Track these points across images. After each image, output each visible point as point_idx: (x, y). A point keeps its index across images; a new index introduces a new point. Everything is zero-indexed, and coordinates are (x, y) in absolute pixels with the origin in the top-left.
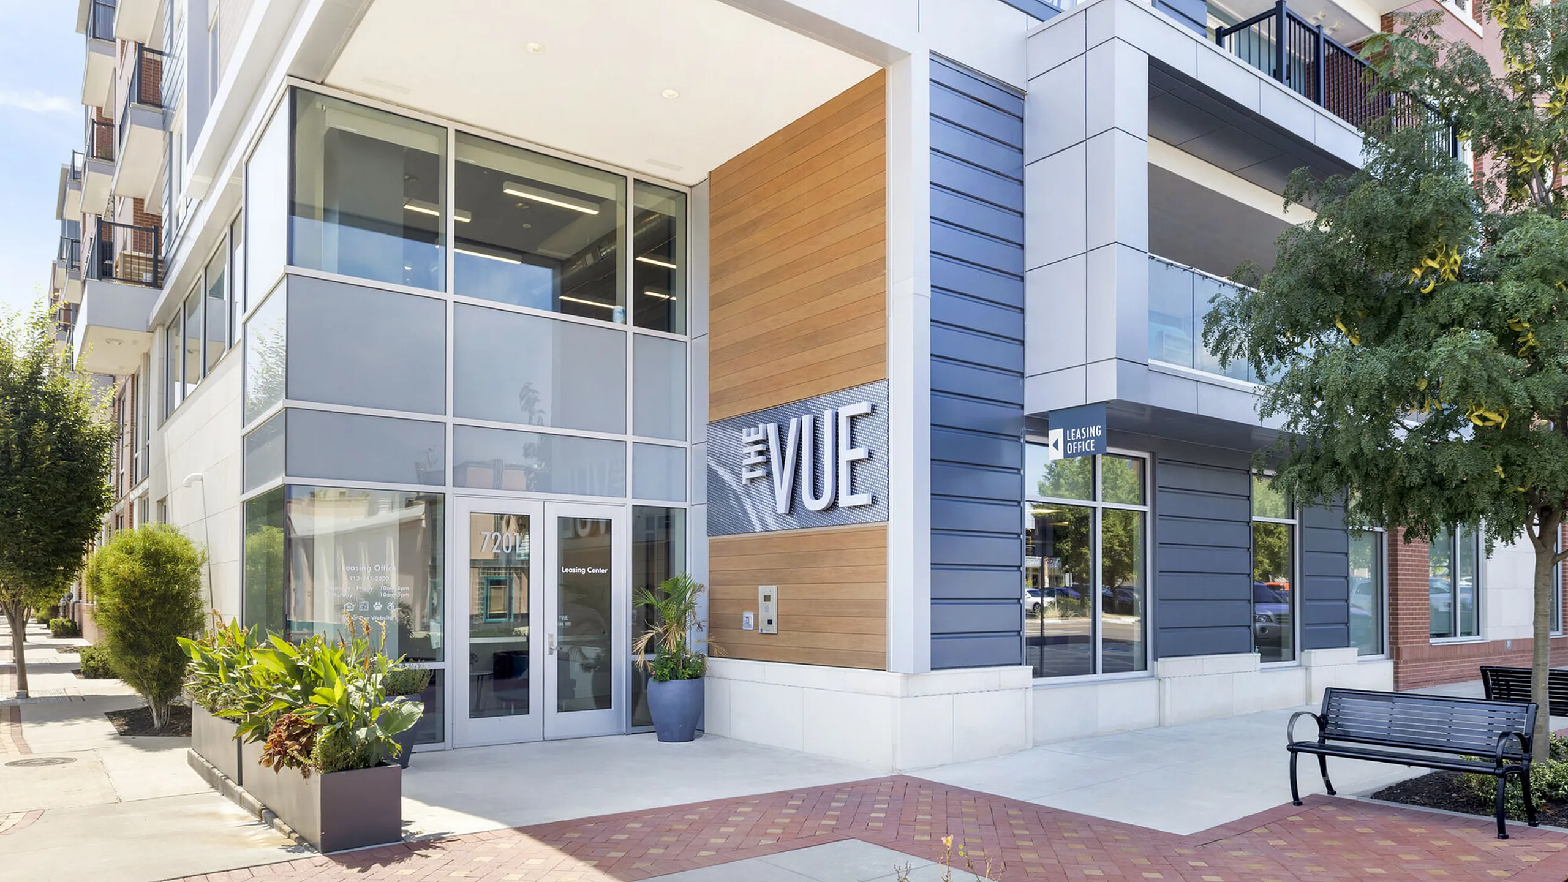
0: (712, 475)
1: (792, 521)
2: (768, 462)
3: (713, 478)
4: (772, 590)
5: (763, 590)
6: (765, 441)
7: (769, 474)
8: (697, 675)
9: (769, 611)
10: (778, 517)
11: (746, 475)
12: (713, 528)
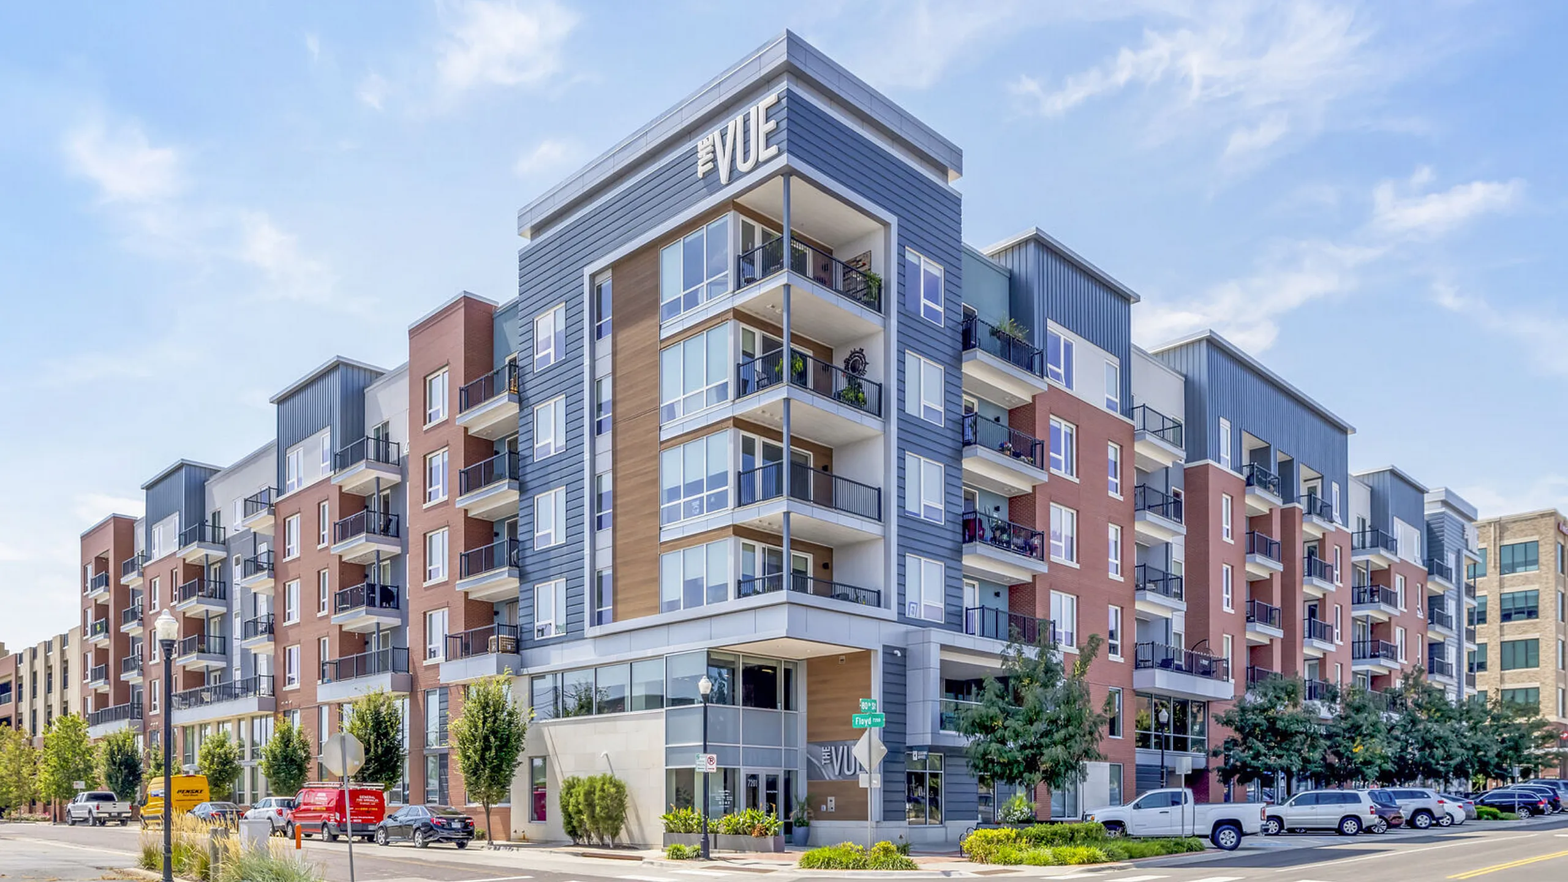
0: (809, 760)
1: (840, 778)
2: (831, 758)
3: (809, 761)
4: (833, 798)
5: (829, 798)
6: (831, 752)
7: (832, 762)
8: (808, 825)
9: (833, 804)
10: (835, 776)
11: (823, 762)
12: (809, 777)
